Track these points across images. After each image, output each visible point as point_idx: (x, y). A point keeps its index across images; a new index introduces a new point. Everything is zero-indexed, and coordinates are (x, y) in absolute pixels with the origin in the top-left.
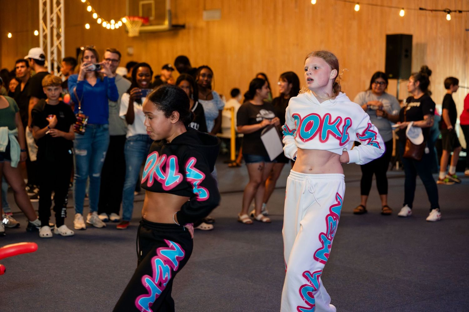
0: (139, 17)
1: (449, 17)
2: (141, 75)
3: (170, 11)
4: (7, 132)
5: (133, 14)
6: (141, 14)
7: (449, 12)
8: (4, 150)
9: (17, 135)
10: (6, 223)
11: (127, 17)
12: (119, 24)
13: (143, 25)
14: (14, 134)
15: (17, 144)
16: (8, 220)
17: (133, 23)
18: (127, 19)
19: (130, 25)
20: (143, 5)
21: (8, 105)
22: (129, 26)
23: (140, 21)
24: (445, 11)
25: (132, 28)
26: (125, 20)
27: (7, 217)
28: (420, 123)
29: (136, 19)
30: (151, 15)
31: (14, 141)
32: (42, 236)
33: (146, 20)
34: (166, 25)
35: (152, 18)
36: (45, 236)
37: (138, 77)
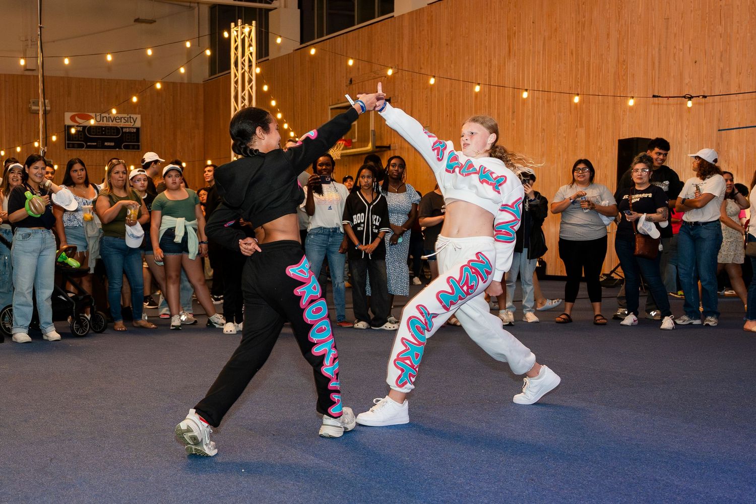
1: (690, 104)
3: (374, 131)
4: (184, 222)
7: (690, 98)
8: (180, 242)
9: (196, 227)
10: (184, 320)
14: (191, 225)
15: (194, 235)
16: (186, 317)
21: (187, 196)
24: (684, 97)
27: (185, 314)
28: (654, 216)
30: (354, 138)
31: (192, 232)
32: (226, 333)
33: (348, 143)
34: (370, 146)
36: (229, 332)
37: (319, 168)
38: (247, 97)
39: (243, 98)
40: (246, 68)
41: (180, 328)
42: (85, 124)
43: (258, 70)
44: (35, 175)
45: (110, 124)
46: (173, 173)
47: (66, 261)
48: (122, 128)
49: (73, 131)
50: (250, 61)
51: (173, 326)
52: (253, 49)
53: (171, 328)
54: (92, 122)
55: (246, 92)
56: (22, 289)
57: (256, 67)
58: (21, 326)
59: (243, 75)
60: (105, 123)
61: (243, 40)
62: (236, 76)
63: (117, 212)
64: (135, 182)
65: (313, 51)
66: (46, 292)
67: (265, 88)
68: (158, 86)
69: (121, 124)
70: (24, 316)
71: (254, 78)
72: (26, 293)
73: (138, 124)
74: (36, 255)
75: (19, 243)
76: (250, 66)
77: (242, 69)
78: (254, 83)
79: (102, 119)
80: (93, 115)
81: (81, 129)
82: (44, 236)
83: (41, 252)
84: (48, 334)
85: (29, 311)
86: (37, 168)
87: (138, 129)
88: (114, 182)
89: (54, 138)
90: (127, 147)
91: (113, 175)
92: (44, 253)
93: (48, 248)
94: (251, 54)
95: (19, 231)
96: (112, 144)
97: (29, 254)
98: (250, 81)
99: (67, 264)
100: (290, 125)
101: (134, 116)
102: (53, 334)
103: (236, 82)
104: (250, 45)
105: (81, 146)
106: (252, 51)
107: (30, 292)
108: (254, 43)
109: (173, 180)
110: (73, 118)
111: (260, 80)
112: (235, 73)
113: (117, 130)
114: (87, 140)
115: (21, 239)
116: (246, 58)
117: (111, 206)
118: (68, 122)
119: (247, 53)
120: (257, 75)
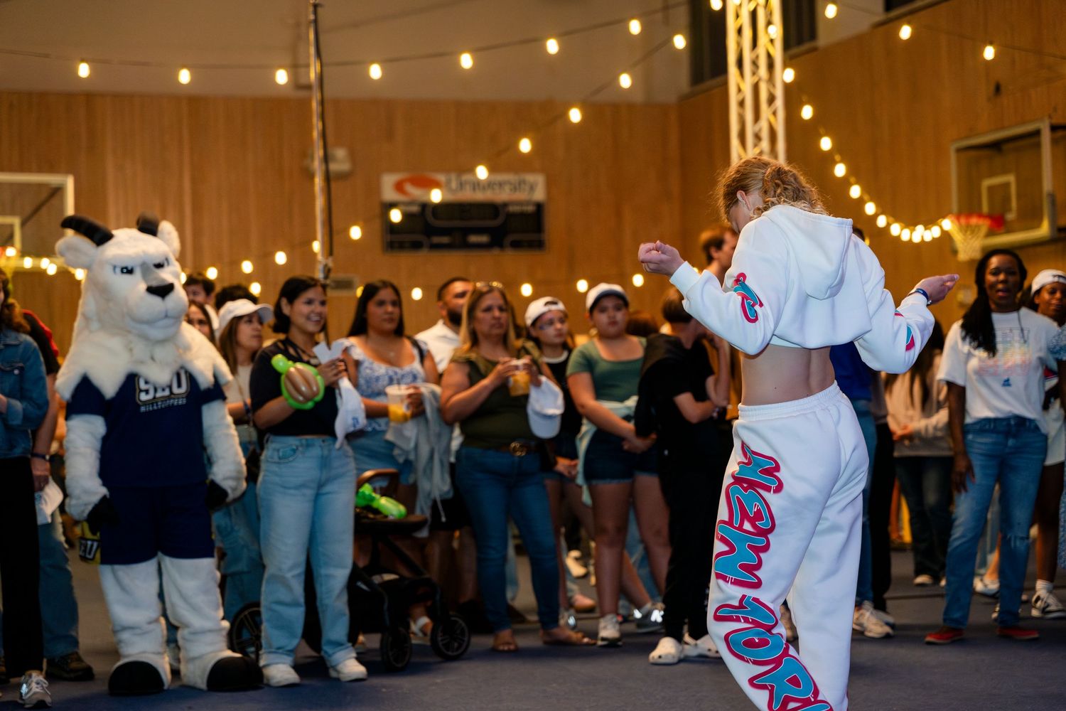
0: (980, 215)
2: (996, 272)
3: (1052, 197)
5: (967, 210)
6: (985, 209)
11: (953, 218)
12: (935, 232)
13: (990, 233)
17: (966, 229)
18: (952, 221)
19: (961, 234)
20: (991, 189)
21: (640, 353)
22: (958, 237)
23: (984, 225)
25: (965, 240)
26: (947, 224)
29: (974, 221)
30: (1010, 210)
33: (998, 223)
34: (1044, 230)
35: (1011, 216)
37: (990, 278)
38: (765, 134)
39: (758, 137)
40: (763, 71)
41: (620, 643)
42: (424, 199)
43: (789, 75)
44: (308, 318)
45: (480, 196)
46: (609, 303)
47: (375, 505)
48: (505, 205)
49: (396, 216)
50: (769, 56)
51: (603, 639)
52: (776, 31)
53: (600, 643)
54: (436, 196)
55: (764, 124)
56: (280, 570)
57: (785, 65)
58: (279, 650)
59: (756, 88)
60: (468, 195)
61: (754, 15)
62: (739, 90)
63: (485, 395)
64: (541, 328)
65: (905, 32)
66: (336, 577)
67: (807, 112)
68: (575, 115)
69: (502, 196)
70: (284, 625)
71: (779, 93)
72: (289, 575)
73: (539, 195)
74: (310, 493)
75: (274, 468)
76: (771, 66)
77: (754, 74)
78: (779, 103)
79: (461, 185)
80: (441, 178)
81: (415, 209)
82: (326, 452)
83: (321, 485)
84: (340, 667)
85: (297, 615)
86: (310, 302)
87: (539, 207)
88: (483, 328)
89: (356, 233)
90: (516, 245)
91: (479, 314)
92: (327, 489)
93: (336, 478)
94: (772, 41)
95: (272, 442)
96: (484, 239)
97: (292, 491)
98: (771, 99)
99: (377, 511)
100: (865, 189)
101: (530, 178)
102: (351, 667)
103: (741, 104)
104: (769, 23)
105: (416, 246)
106: (773, 36)
107: (298, 575)
108: (777, 17)
109: (609, 317)
110: (399, 187)
111: (793, 96)
112: (738, 84)
113: (493, 209)
114: (430, 231)
115: (276, 459)
116: (761, 51)
117: (472, 382)
118: (389, 194)
119: (763, 40)
120: (788, 88)
